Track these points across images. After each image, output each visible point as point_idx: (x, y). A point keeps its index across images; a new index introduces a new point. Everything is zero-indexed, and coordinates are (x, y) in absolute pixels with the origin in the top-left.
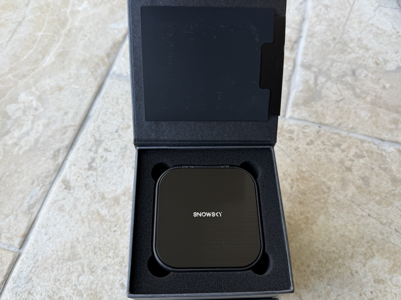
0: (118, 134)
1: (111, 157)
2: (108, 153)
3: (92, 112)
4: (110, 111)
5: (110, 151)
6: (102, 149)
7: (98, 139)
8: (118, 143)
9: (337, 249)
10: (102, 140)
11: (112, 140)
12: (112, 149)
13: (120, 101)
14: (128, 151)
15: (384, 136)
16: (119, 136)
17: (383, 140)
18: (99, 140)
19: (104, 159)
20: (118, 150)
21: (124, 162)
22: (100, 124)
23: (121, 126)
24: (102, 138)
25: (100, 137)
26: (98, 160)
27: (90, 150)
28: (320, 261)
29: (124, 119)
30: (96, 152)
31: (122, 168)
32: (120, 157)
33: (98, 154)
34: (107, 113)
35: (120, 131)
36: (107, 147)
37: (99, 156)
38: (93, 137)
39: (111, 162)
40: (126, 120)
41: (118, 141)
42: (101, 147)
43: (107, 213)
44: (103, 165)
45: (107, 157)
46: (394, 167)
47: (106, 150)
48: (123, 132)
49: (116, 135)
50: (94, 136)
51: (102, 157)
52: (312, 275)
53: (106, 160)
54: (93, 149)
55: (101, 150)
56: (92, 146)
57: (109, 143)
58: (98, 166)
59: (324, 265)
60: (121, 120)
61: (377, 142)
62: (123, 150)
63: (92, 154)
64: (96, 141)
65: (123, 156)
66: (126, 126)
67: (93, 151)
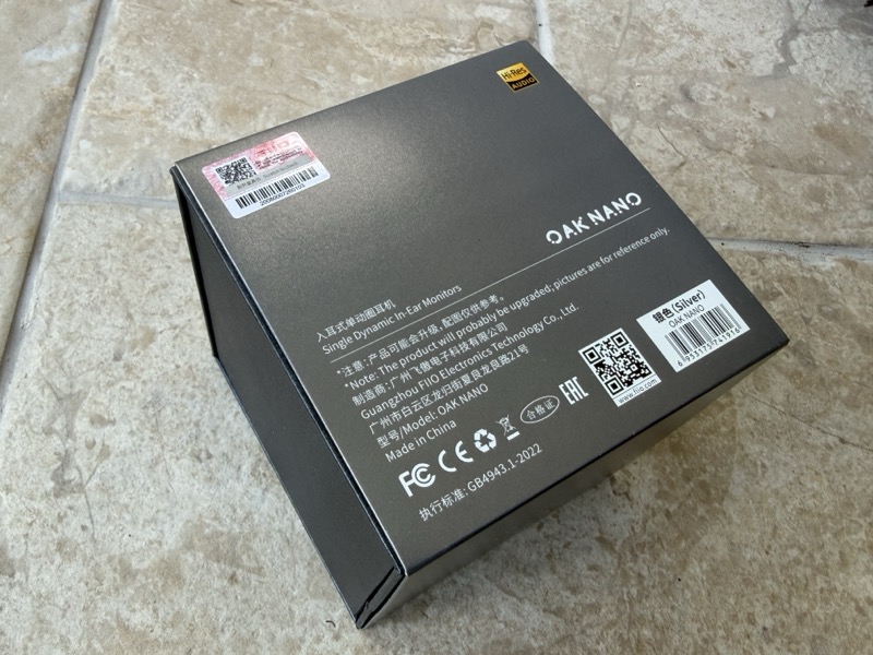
0: (122, 363)
1: (119, 438)
2: (108, 429)
3: (28, 314)
4: (83, 299)
5: (113, 422)
6: (86, 420)
7: (66, 391)
8: (130, 390)
9: (802, 550)
10: (79, 392)
11: (110, 384)
12: (116, 413)
13: (106, 265)
14: (168, 410)
15: (806, 234)
16: (129, 368)
17: (804, 245)
18: (71, 395)
19: (97, 449)
20: (136, 411)
21: (162, 447)
22: (61, 345)
23: (127, 338)
24: (78, 387)
25: (71, 386)
26: (80, 459)
27: (49, 431)
28: (774, 598)
29: (129, 316)
30: (70, 434)
31: (160, 468)
32: (147, 434)
33: (75, 440)
34: (76, 306)
35: (125, 356)
36: (100, 410)
37: (81, 444)
38: (47, 391)
39: (124, 453)
40: (137, 318)
41: (129, 385)
42: (79, 414)
43: (150, 621)
44: (98, 470)
45: (107, 443)
46: (852, 306)
47: (98, 421)
48: (138, 354)
49: (118, 370)
50: (50, 385)
51: (91, 445)
52: (769, 641)
53: (105, 453)
54: (58, 426)
55: (81, 425)
56: (53, 418)
57: (103, 398)
58: (86, 475)
59: (786, 605)
60: (120, 322)
61: (793, 252)
62: (151, 411)
63: (56, 442)
64: (59, 399)
65: (155, 429)
66: (140, 335)
67: (57, 433)
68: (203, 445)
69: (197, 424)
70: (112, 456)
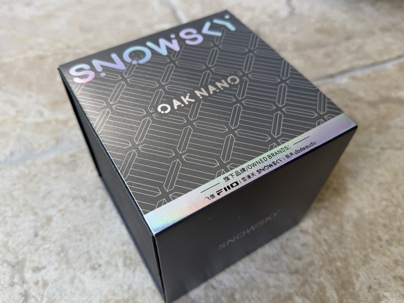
68: (94, 262)
69: (88, 252)
70: (50, 284)
